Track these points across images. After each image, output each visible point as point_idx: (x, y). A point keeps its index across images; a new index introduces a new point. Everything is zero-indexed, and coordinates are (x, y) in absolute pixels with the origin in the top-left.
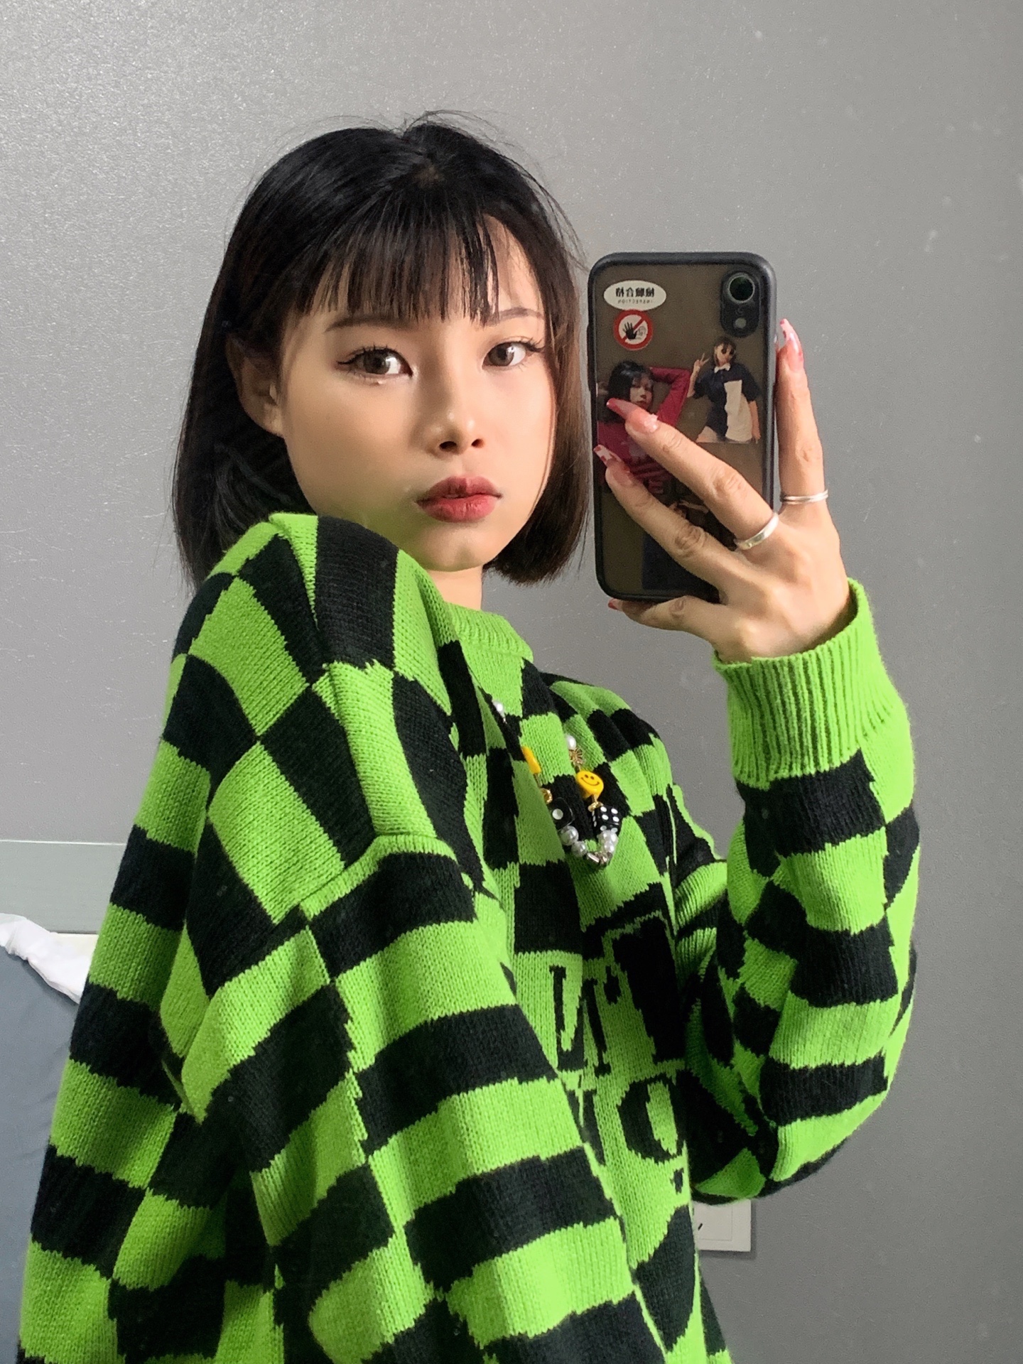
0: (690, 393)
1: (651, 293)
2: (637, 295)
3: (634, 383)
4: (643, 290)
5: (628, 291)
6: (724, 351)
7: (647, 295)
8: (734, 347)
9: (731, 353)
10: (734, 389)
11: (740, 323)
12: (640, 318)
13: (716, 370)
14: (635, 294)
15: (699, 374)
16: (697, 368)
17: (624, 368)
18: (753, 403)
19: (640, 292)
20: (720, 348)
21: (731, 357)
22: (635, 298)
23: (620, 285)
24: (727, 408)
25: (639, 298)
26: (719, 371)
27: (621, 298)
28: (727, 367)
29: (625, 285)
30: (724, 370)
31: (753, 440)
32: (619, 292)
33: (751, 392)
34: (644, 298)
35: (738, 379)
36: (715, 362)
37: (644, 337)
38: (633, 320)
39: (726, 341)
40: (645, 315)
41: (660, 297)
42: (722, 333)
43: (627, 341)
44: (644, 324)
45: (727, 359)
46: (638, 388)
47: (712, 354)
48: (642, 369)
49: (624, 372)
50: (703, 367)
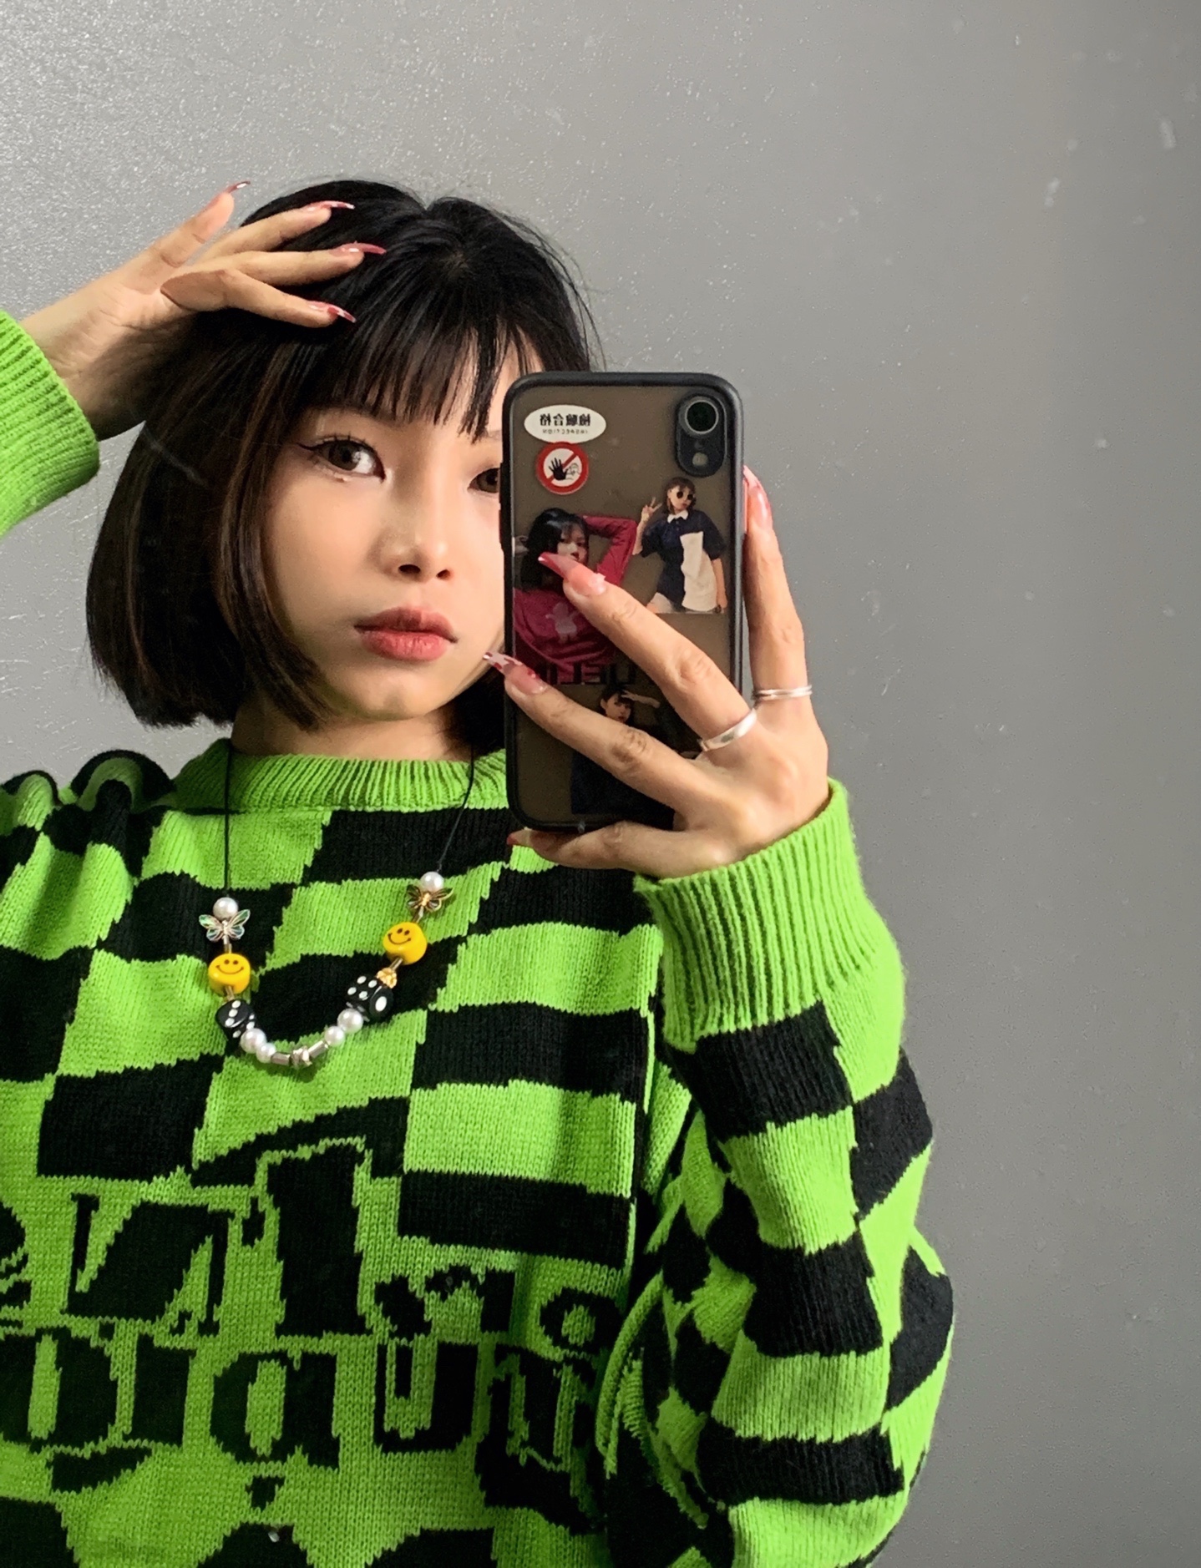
0: (637, 549)
1: (585, 420)
2: (568, 424)
3: (563, 536)
4: (575, 416)
5: (555, 418)
6: (680, 495)
7: (581, 424)
8: (693, 489)
9: (690, 497)
10: (692, 543)
11: (699, 460)
12: (571, 453)
13: (670, 518)
14: (565, 421)
15: (648, 524)
16: (645, 516)
17: (550, 518)
18: (718, 562)
19: (572, 420)
20: (676, 490)
21: (689, 502)
22: (565, 427)
23: (545, 411)
24: (684, 568)
25: (570, 427)
26: (674, 520)
27: (547, 427)
28: (684, 515)
29: (552, 411)
30: (681, 518)
31: (717, 610)
32: (545, 419)
33: (713, 548)
34: (577, 427)
35: (697, 531)
36: (668, 509)
37: (576, 477)
38: (563, 455)
39: (683, 482)
40: (577, 449)
41: (598, 425)
42: (678, 473)
43: (556, 482)
44: (577, 460)
45: (684, 505)
46: (567, 541)
47: (665, 499)
48: (573, 518)
49: (550, 522)
50: (653, 516)
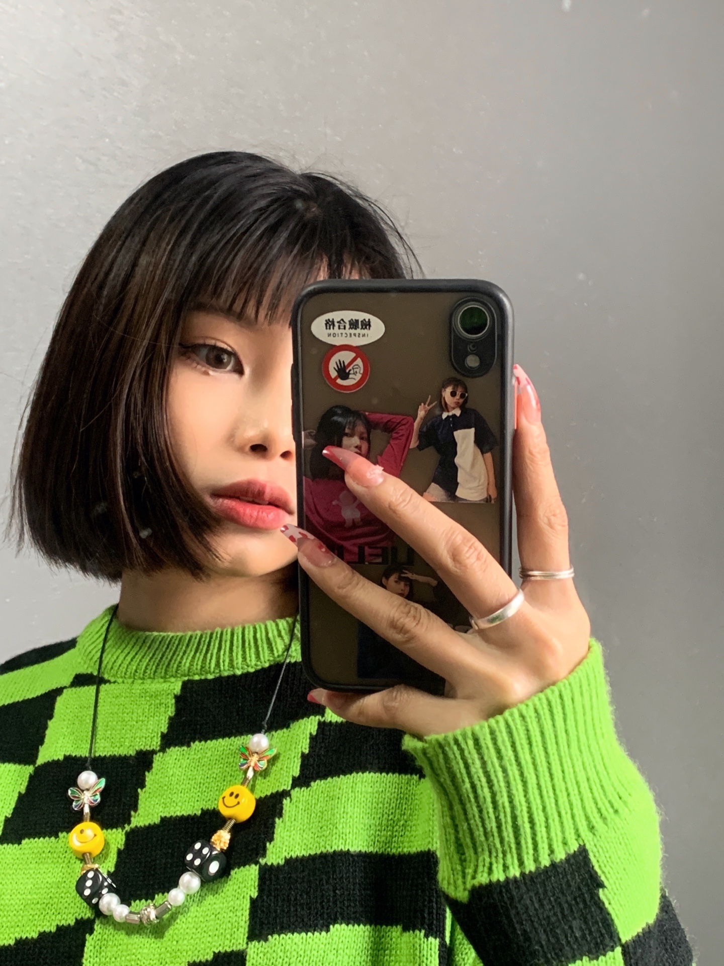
0: (414, 443)
1: (367, 325)
2: (350, 328)
3: (347, 431)
4: (357, 321)
5: (338, 322)
6: (453, 394)
7: (362, 328)
8: (466, 390)
9: (462, 396)
10: (465, 438)
11: (472, 361)
12: (353, 355)
13: (445, 416)
14: (348, 326)
15: (425, 419)
16: (421, 413)
17: (335, 414)
18: (488, 455)
19: (354, 324)
20: (449, 390)
21: (461, 401)
22: (348, 331)
23: (329, 316)
24: (457, 460)
25: (353, 331)
26: (448, 417)
27: (331, 331)
28: (458, 412)
29: (336, 316)
30: (454, 416)
31: (488, 500)
32: (330, 324)
33: (481, 442)
34: (359, 331)
35: (470, 427)
36: (445, 407)
37: (358, 377)
38: (346, 357)
39: (455, 382)
40: (359, 351)
41: (378, 329)
42: (454, 374)
43: (339, 381)
44: (359, 362)
45: (457, 403)
46: (351, 435)
47: (440, 397)
48: (357, 414)
49: (335, 418)
50: (429, 413)
